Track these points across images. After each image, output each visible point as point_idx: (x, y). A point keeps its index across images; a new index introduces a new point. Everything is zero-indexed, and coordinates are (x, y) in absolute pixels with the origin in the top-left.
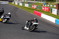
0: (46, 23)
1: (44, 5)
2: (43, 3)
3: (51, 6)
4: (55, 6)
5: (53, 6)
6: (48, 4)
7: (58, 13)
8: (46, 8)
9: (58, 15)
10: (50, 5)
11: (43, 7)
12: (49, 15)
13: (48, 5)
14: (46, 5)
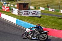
0: (6, 23)
1: (4, 5)
2: (3, 2)
3: (12, 5)
4: (16, 6)
5: (14, 5)
6: (8, 3)
7: (19, 13)
8: (7, 7)
9: (19, 15)
10: (10, 5)
11: (3, 7)
12: (9, 15)
13: (9, 5)
14: (6, 5)
